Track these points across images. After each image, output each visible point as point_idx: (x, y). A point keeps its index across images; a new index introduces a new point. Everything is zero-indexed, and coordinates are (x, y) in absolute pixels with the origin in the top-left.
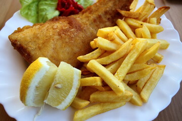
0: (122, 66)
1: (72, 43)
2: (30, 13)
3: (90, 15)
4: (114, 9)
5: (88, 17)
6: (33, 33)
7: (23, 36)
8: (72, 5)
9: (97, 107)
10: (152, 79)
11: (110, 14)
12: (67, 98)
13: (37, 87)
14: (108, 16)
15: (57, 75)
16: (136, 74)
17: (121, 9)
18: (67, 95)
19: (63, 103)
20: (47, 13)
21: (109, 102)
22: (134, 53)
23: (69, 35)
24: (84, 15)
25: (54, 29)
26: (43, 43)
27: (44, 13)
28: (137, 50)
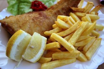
0: (73, 36)
1: (41, 25)
2: (13, 9)
3: (52, 10)
4: (67, 7)
5: (51, 12)
6: (16, 19)
7: (10, 20)
8: (41, 6)
9: (57, 62)
10: (93, 46)
11: (65, 10)
12: (37, 55)
13: (18, 46)
14: (64, 11)
15: (32, 40)
16: (82, 42)
17: (72, 7)
18: (38, 52)
19: (34, 58)
20: (25, 10)
21: (64, 59)
22: (80, 29)
23: (39, 20)
24: (49, 11)
25: (29, 17)
26: (23, 24)
27: (23, 10)
28: (82, 27)
